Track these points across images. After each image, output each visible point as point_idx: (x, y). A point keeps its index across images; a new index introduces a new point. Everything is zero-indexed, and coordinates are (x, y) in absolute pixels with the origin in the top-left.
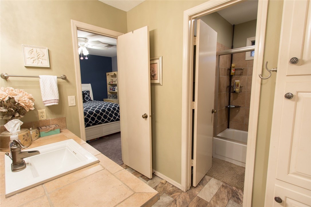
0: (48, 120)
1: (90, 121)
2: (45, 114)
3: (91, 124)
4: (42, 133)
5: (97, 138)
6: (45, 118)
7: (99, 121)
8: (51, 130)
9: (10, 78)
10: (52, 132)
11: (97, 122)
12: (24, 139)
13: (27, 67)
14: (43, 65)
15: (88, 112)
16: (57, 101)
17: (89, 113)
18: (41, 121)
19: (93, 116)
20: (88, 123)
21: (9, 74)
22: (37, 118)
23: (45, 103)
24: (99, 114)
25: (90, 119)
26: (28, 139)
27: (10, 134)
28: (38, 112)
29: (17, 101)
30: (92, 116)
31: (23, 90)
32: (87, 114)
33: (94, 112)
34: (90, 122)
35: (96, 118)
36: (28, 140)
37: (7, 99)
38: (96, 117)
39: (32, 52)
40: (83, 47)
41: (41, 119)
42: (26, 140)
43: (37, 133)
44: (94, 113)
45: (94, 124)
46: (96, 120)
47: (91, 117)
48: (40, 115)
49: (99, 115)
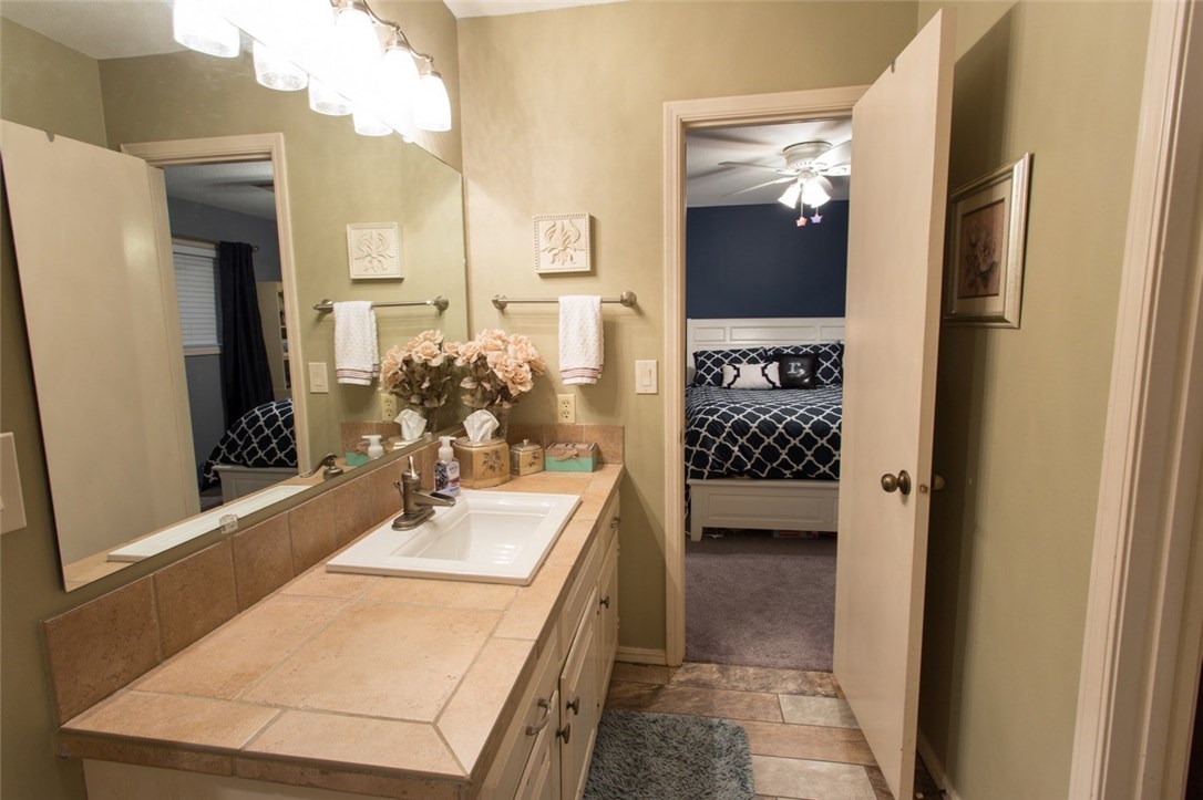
0: (578, 427)
1: (784, 460)
2: (571, 408)
3: (787, 473)
4: (551, 460)
5: (809, 533)
6: (570, 420)
7: (819, 469)
8: (571, 458)
9: (509, 307)
10: (573, 463)
11: (810, 468)
12: (485, 462)
13: (544, 276)
14: (576, 266)
15: (780, 426)
16: (588, 373)
17: (784, 428)
18: (560, 425)
19: (801, 442)
20: (775, 465)
21: (509, 299)
22: (554, 416)
23: (564, 375)
24: (824, 441)
25: (786, 451)
26: (496, 466)
27: (469, 444)
28: (556, 399)
29: (490, 365)
30: (793, 442)
31: (525, 337)
32: (777, 431)
33: (807, 430)
34: (785, 464)
35: (812, 452)
36: (497, 469)
37: (474, 359)
38: (809, 449)
39: (554, 232)
40: (805, 177)
41: (563, 420)
42: (492, 467)
43: (535, 458)
44: (805, 431)
45: (798, 476)
46: (807, 459)
47: (792, 444)
48: (561, 408)
49: (826, 445)
